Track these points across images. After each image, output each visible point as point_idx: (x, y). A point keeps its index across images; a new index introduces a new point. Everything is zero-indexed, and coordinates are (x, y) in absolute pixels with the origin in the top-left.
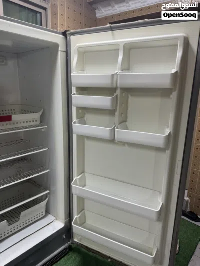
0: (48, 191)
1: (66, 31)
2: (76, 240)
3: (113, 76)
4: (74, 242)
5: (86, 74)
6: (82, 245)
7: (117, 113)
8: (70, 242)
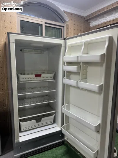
0: (55, 111)
1: (65, 38)
2: (65, 139)
3: (78, 57)
4: (65, 140)
5: (71, 56)
6: (68, 142)
7: (81, 74)
8: (63, 140)
